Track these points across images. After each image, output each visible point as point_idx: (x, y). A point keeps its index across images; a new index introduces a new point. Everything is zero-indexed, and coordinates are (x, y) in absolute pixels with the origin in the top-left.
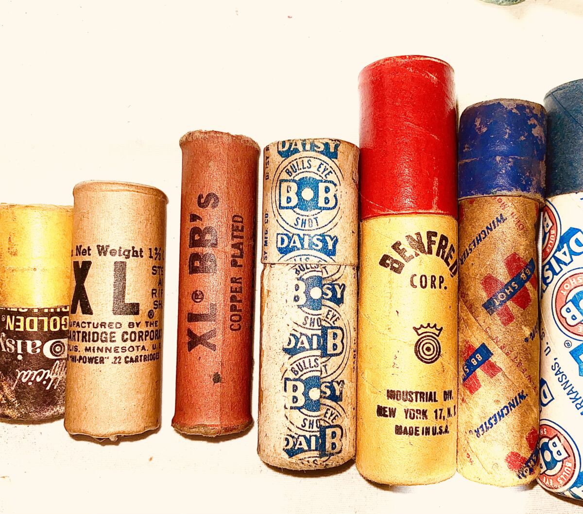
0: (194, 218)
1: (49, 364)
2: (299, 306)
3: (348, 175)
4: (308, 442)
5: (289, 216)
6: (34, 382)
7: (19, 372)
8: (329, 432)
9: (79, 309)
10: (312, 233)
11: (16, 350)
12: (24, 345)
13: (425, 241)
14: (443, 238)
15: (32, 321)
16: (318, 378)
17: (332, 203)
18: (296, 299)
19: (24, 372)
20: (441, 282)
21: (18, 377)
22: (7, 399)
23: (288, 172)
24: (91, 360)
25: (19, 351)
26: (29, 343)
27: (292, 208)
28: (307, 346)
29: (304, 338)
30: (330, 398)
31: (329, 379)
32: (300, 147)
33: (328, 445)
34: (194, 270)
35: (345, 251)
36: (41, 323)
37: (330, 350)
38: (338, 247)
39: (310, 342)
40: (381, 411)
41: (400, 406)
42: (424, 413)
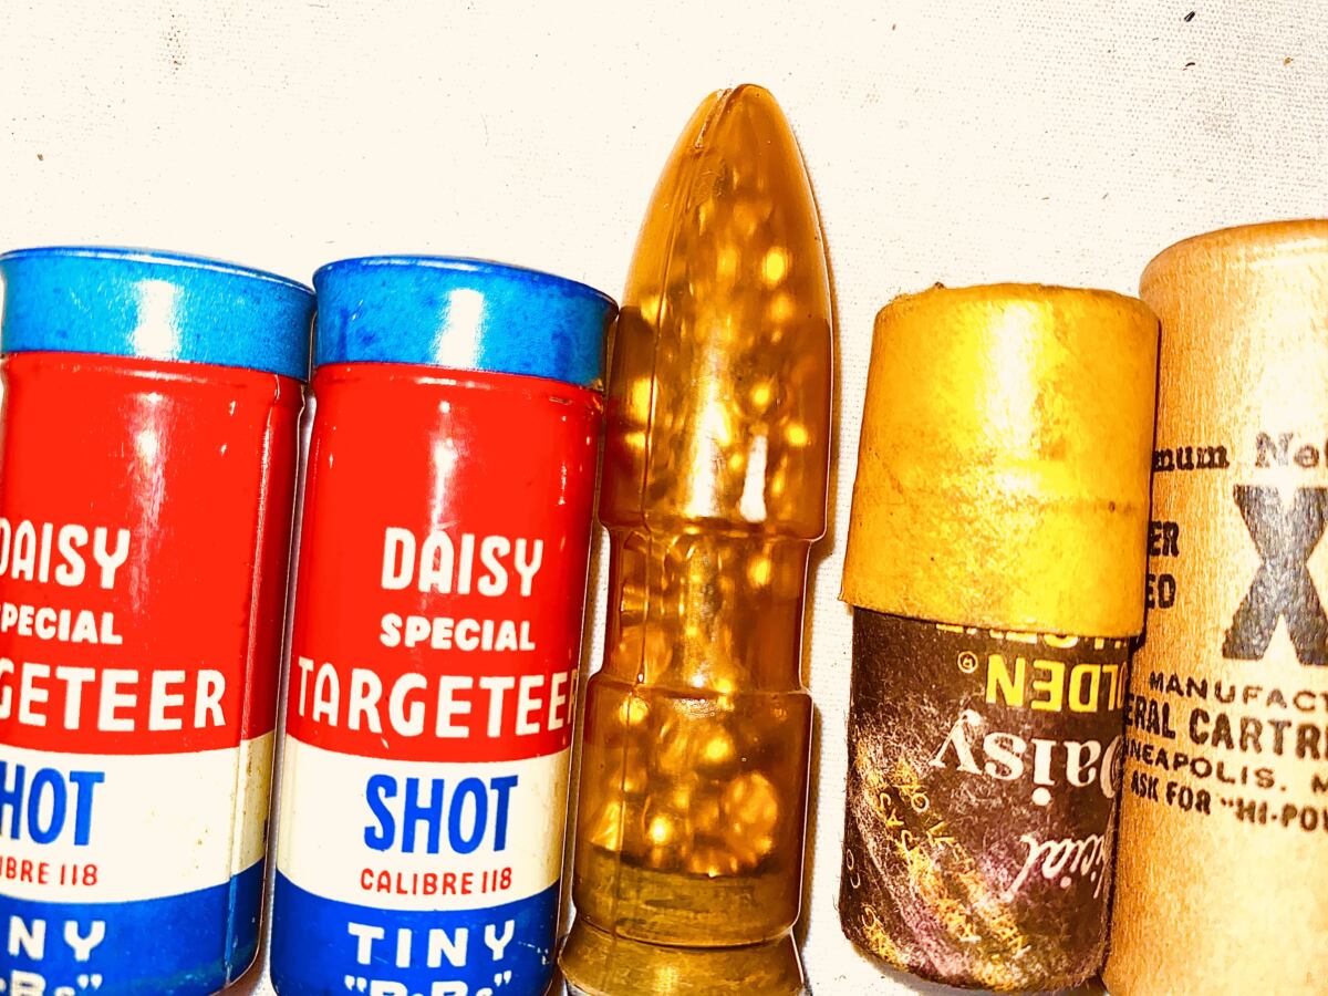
6: (1076, 876)
7: (1034, 843)
11: (1029, 774)
12: (1059, 756)
15: (1087, 678)
19: (1051, 844)
21: (1031, 860)
22: (982, 929)
25: (1042, 774)
26: (1074, 749)
36: (1106, 685)
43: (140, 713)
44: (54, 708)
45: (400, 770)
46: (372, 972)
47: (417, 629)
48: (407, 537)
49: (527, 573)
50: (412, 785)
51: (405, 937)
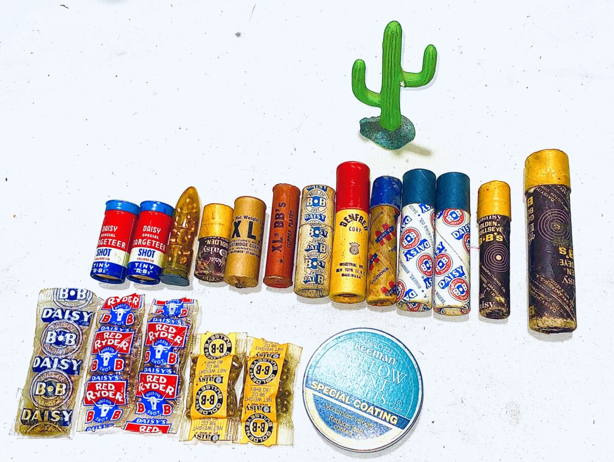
0: (277, 210)
1: (221, 257)
2: (311, 236)
3: (330, 197)
4: (312, 278)
5: (310, 208)
6: (215, 262)
7: (211, 258)
8: (319, 276)
9: (235, 236)
10: (317, 214)
11: (210, 251)
12: (213, 249)
13: (355, 217)
14: (361, 217)
15: (217, 241)
16: (317, 259)
17: (324, 205)
18: (310, 234)
20: (360, 230)
21: (210, 260)
22: (205, 267)
23: (310, 195)
24: (238, 252)
26: (215, 248)
27: (311, 206)
28: (313, 248)
29: (312, 246)
30: (320, 266)
31: (320, 260)
32: (314, 187)
33: (318, 281)
34: (275, 226)
35: (328, 221)
36: (220, 242)
37: (321, 251)
38: (325, 219)
39: (314, 247)
40: (338, 271)
41: (343, 267)
42: (352, 270)
43: (116, 244)
44: (107, 243)
45: (143, 248)
46: (137, 268)
47: (146, 235)
48: (146, 226)
49: (158, 231)
50: (144, 250)
51: (141, 264)
